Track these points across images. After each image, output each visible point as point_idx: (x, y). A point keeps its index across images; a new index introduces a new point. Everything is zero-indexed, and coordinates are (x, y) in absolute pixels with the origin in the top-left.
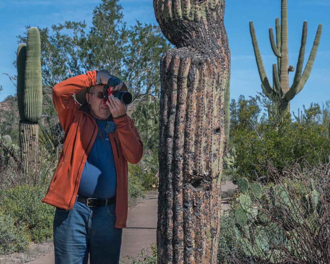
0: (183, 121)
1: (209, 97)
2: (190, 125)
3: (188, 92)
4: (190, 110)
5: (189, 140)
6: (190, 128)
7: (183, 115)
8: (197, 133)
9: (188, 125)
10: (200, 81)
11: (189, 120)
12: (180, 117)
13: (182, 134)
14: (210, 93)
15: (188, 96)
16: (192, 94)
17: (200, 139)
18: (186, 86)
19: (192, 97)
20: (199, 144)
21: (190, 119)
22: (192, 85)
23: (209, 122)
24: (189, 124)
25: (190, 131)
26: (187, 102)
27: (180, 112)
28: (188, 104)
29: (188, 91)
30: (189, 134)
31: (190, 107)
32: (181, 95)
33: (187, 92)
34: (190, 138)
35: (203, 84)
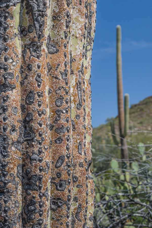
0: (18, 142)
1: (75, 72)
2: (40, 152)
3: (24, 52)
4: (37, 107)
5: (40, 197)
6: (40, 161)
7: (16, 124)
8: (59, 175)
9: (33, 153)
10: (55, 18)
11: (37, 138)
12: (9, 129)
13: (17, 179)
14: (77, 59)
15: (24, 62)
16: (38, 57)
17: (66, 191)
18: (16, 31)
19: (39, 67)
20: (64, 207)
21: (40, 135)
22: (37, 25)
23: (80, 144)
24: (36, 150)
25: (41, 170)
26: (22, 83)
27: (7, 113)
28: (29, 88)
29: (25, 47)
30: (40, 179)
31: (36, 96)
32: (6, 60)
33: (19, 50)
34: (42, 191)
35: (67, 27)
